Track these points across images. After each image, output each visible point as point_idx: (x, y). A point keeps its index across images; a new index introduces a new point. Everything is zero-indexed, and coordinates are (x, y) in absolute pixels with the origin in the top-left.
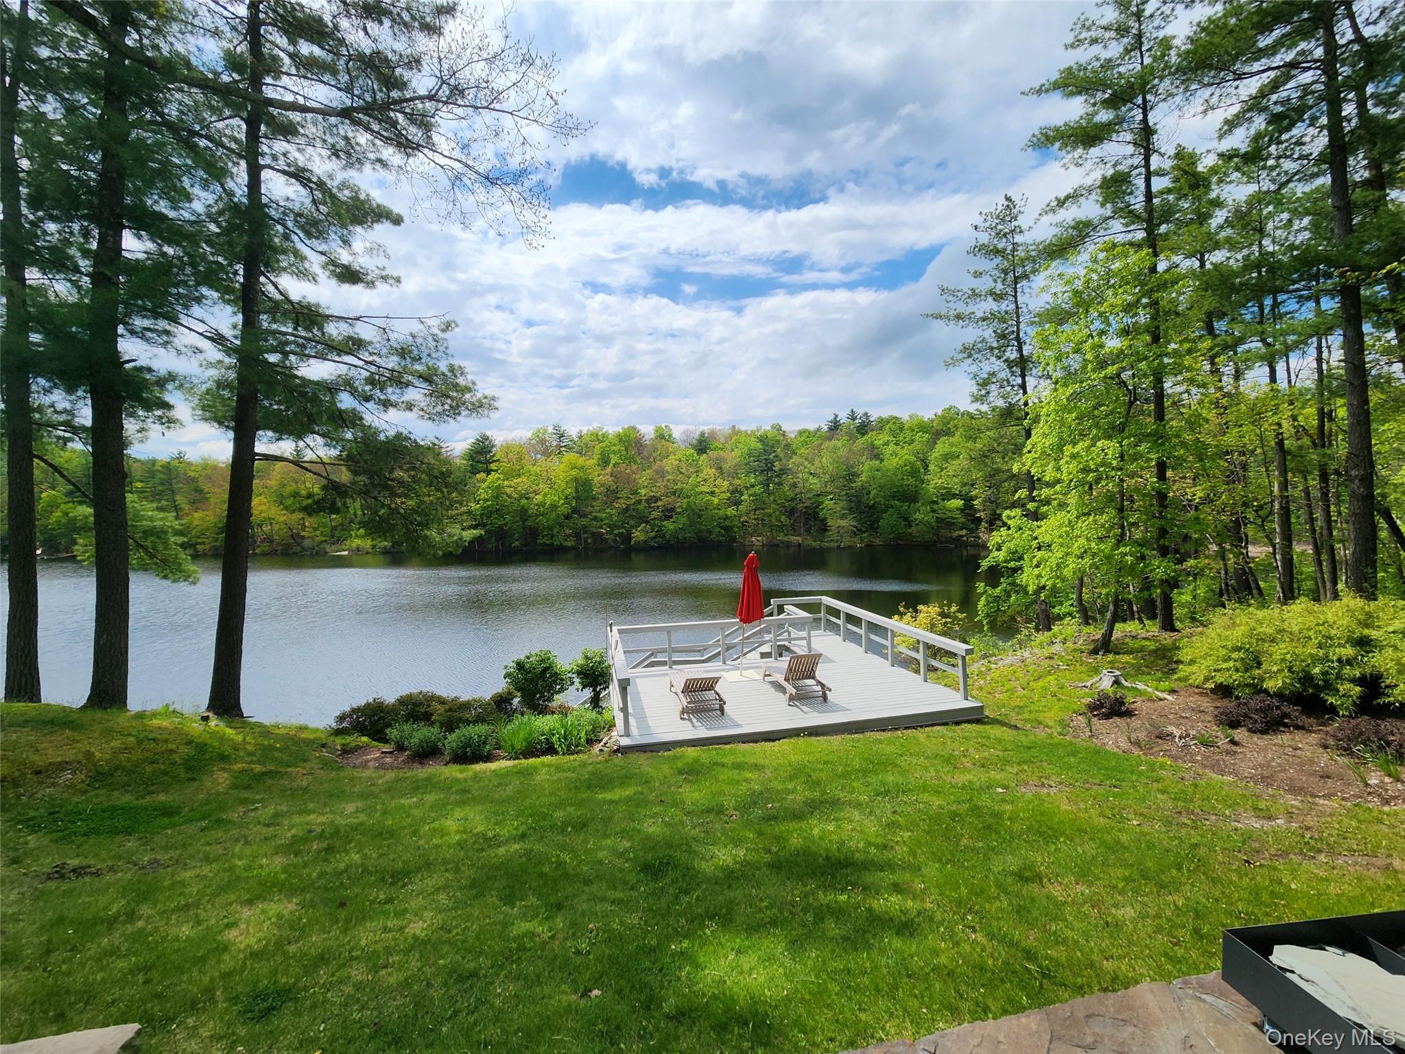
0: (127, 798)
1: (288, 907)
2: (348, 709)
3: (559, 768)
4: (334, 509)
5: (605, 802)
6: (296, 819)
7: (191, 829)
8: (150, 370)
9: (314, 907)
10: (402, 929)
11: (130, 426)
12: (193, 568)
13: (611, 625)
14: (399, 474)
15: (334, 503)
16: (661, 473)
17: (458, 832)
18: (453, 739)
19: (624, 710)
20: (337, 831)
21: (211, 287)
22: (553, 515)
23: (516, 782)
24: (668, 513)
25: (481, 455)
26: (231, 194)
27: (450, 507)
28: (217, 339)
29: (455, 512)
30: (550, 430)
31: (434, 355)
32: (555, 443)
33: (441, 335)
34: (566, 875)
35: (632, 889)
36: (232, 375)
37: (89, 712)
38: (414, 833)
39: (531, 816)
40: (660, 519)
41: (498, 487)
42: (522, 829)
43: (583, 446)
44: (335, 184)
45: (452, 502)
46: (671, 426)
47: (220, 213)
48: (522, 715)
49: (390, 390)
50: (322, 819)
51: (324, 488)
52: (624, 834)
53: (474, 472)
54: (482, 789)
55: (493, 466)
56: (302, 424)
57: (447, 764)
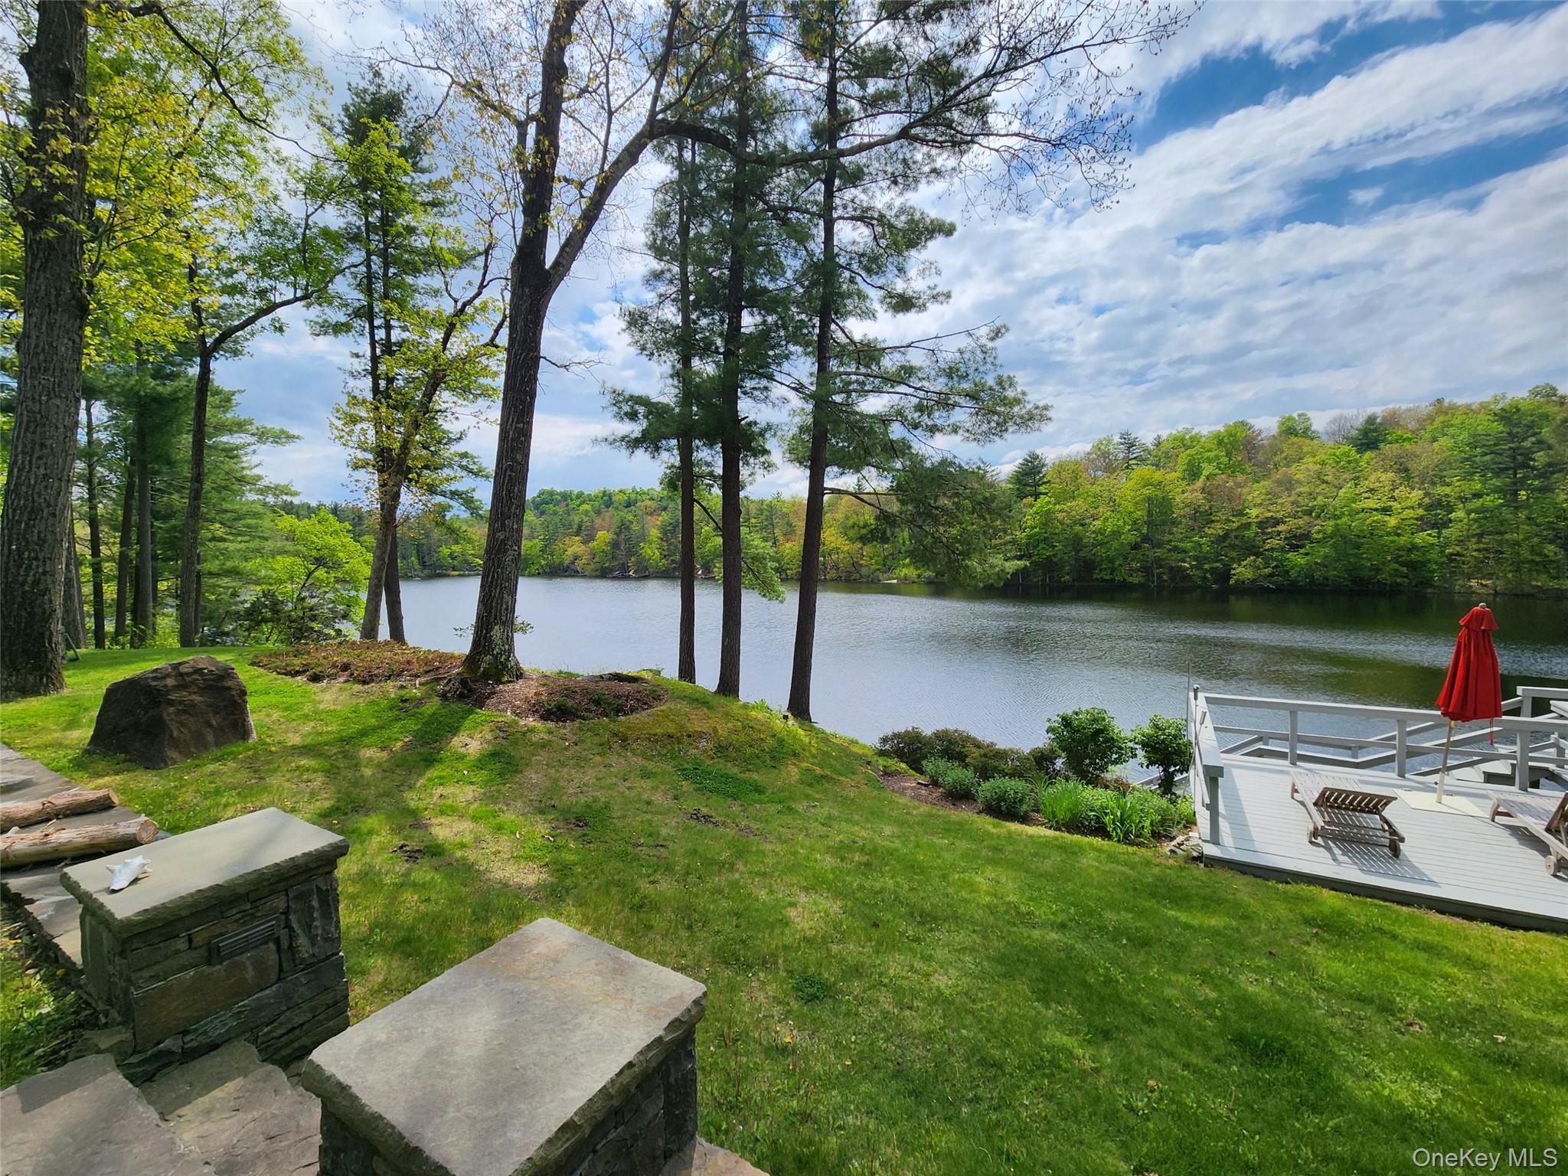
0: (735, 770)
1: (834, 907)
2: (890, 733)
3: (1112, 858)
4: (884, 539)
5: (1177, 922)
6: (844, 826)
7: (773, 808)
8: (755, 423)
9: (853, 916)
10: (927, 975)
11: (744, 472)
12: (782, 589)
13: (1196, 691)
14: (944, 501)
15: (884, 533)
16: (1288, 484)
17: (987, 893)
18: (987, 788)
19: (1212, 808)
20: (875, 850)
21: (796, 343)
22: (1115, 544)
23: (1057, 857)
24: (1297, 540)
25: (1030, 476)
26: (811, 254)
27: (994, 536)
28: (799, 388)
29: (998, 542)
30: (1117, 439)
31: (981, 369)
32: (1121, 455)
33: (990, 345)
34: (1117, 998)
35: (1217, 1060)
36: (810, 420)
37: (717, 697)
38: (944, 877)
39: (1073, 904)
40: (1282, 550)
41: (1048, 512)
42: (1061, 918)
43: (1162, 455)
44: (893, 213)
45: (996, 530)
46: (1309, 414)
47: (804, 274)
48: (1067, 779)
49: (937, 414)
50: (863, 833)
51: (877, 518)
52: (1206, 977)
53: (1021, 496)
54: (1017, 852)
55: (1042, 489)
56: (859, 458)
57: (980, 813)
